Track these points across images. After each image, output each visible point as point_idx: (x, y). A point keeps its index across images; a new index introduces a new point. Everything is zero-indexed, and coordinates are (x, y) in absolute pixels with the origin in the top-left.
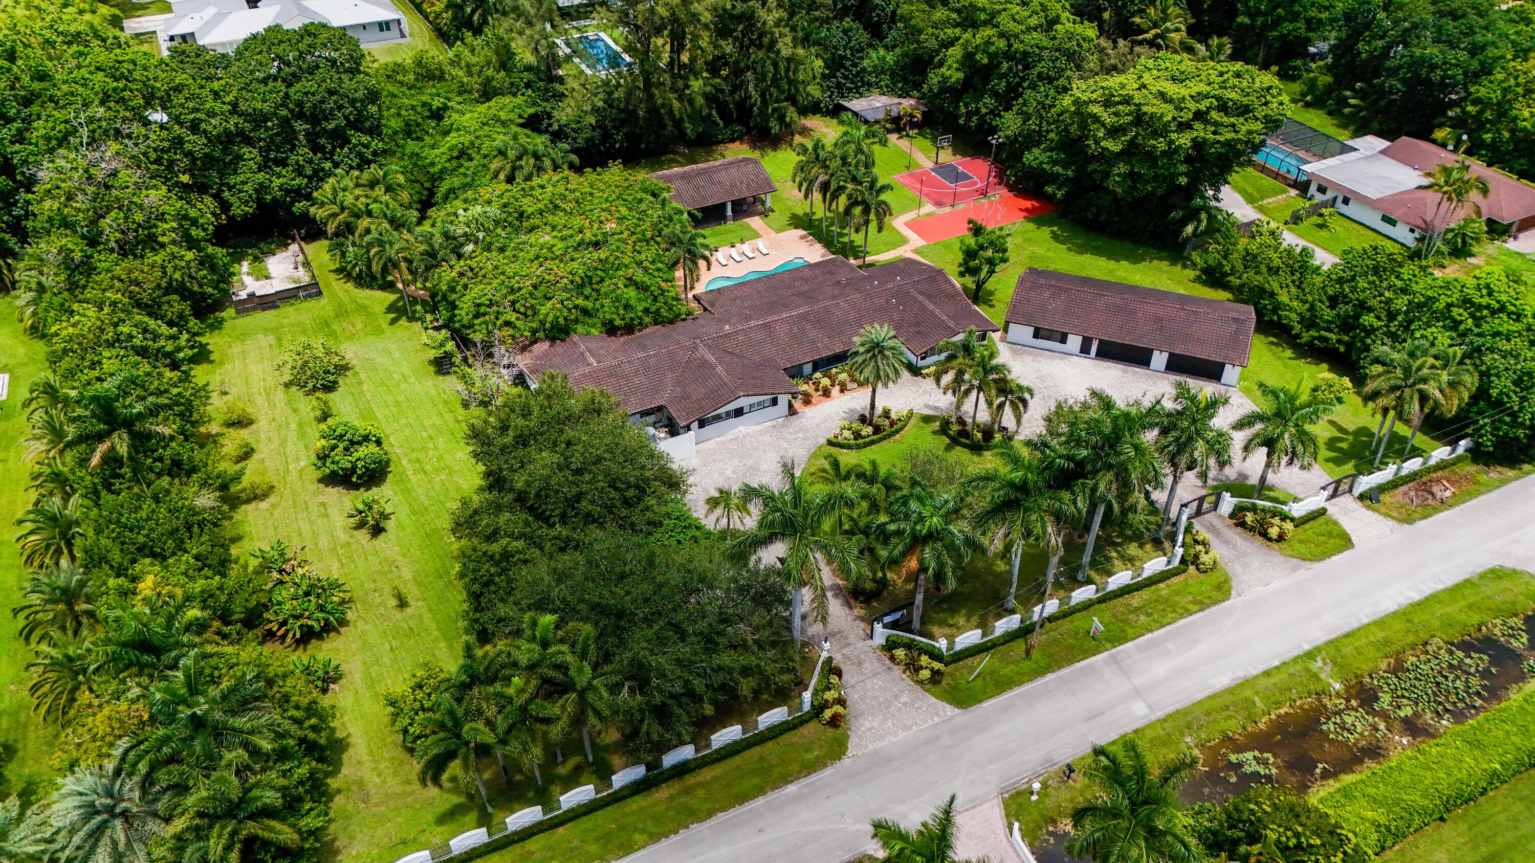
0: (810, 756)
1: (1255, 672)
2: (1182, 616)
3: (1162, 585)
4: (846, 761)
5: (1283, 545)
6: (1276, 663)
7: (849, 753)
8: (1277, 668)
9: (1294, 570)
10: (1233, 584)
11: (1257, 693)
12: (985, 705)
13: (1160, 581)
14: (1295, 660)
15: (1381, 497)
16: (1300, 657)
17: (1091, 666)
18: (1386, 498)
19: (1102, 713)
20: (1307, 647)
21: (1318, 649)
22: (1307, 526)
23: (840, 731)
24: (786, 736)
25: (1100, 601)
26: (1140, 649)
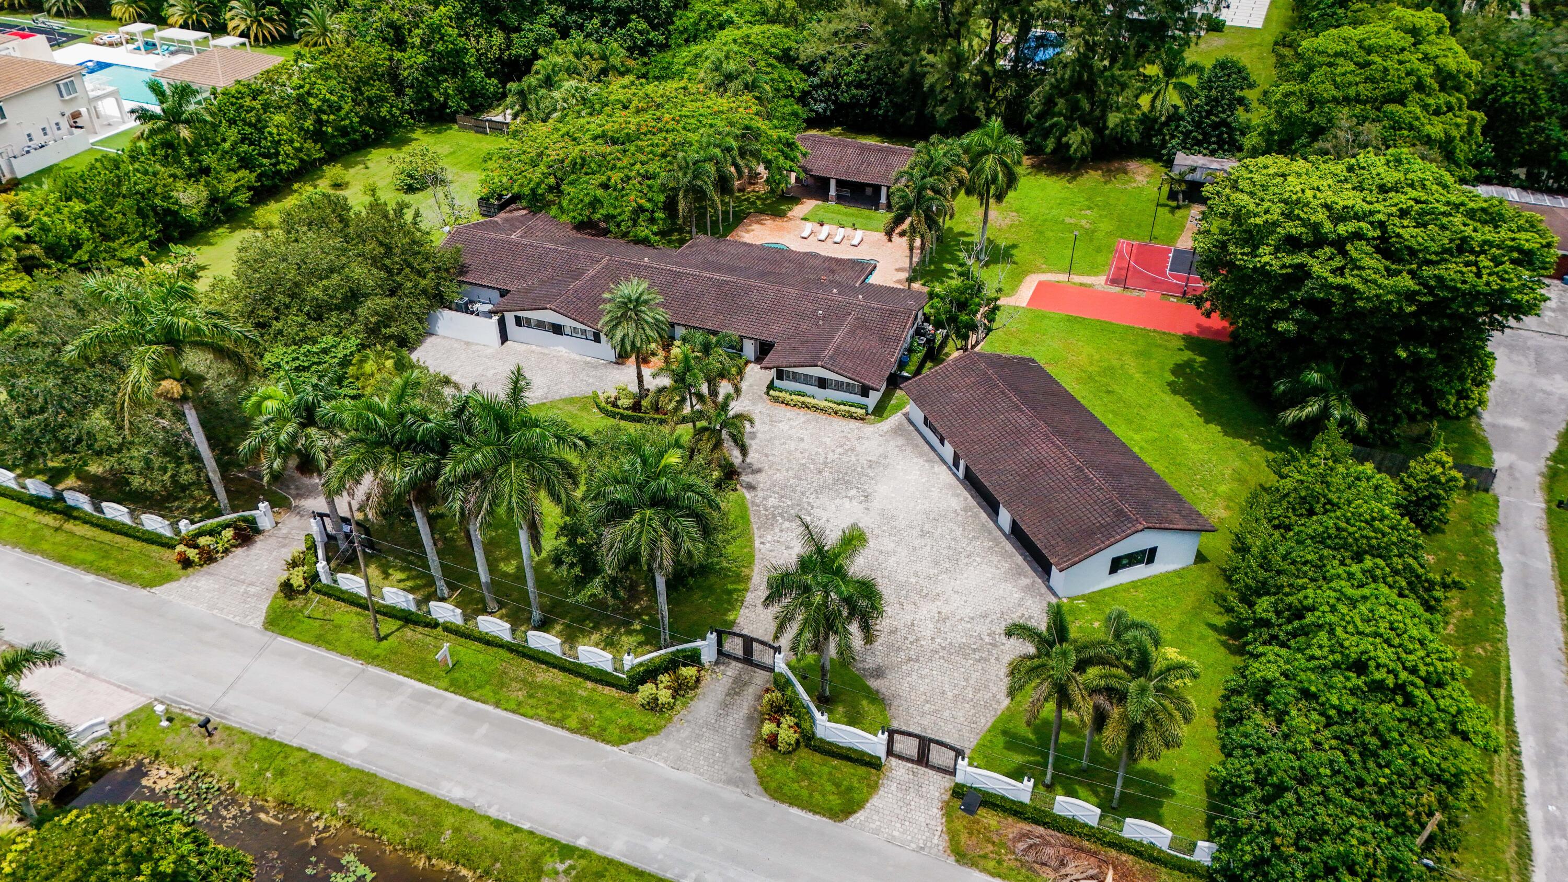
0: (137, 570)
1: (493, 813)
2: (548, 720)
3: (589, 685)
4: (145, 592)
5: (770, 757)
6: (526, 826)
7: (153, 590)
8: (517, 830)
9: (730, 781)
10: (649, 740)
11: (457, 830)
12: (281, 639)
13: (588, 678)
14: (543, 840)
15: (982, 812)
16: (556, 843)
17: (401, 684)
18: (988, 818)
19: (327, 720)
20: (582, 843)
21: (585, 854)
22: (835, 762)
23: (181, 572)
24: (154, 547)
25: (509, 648)
26: (459, 710)
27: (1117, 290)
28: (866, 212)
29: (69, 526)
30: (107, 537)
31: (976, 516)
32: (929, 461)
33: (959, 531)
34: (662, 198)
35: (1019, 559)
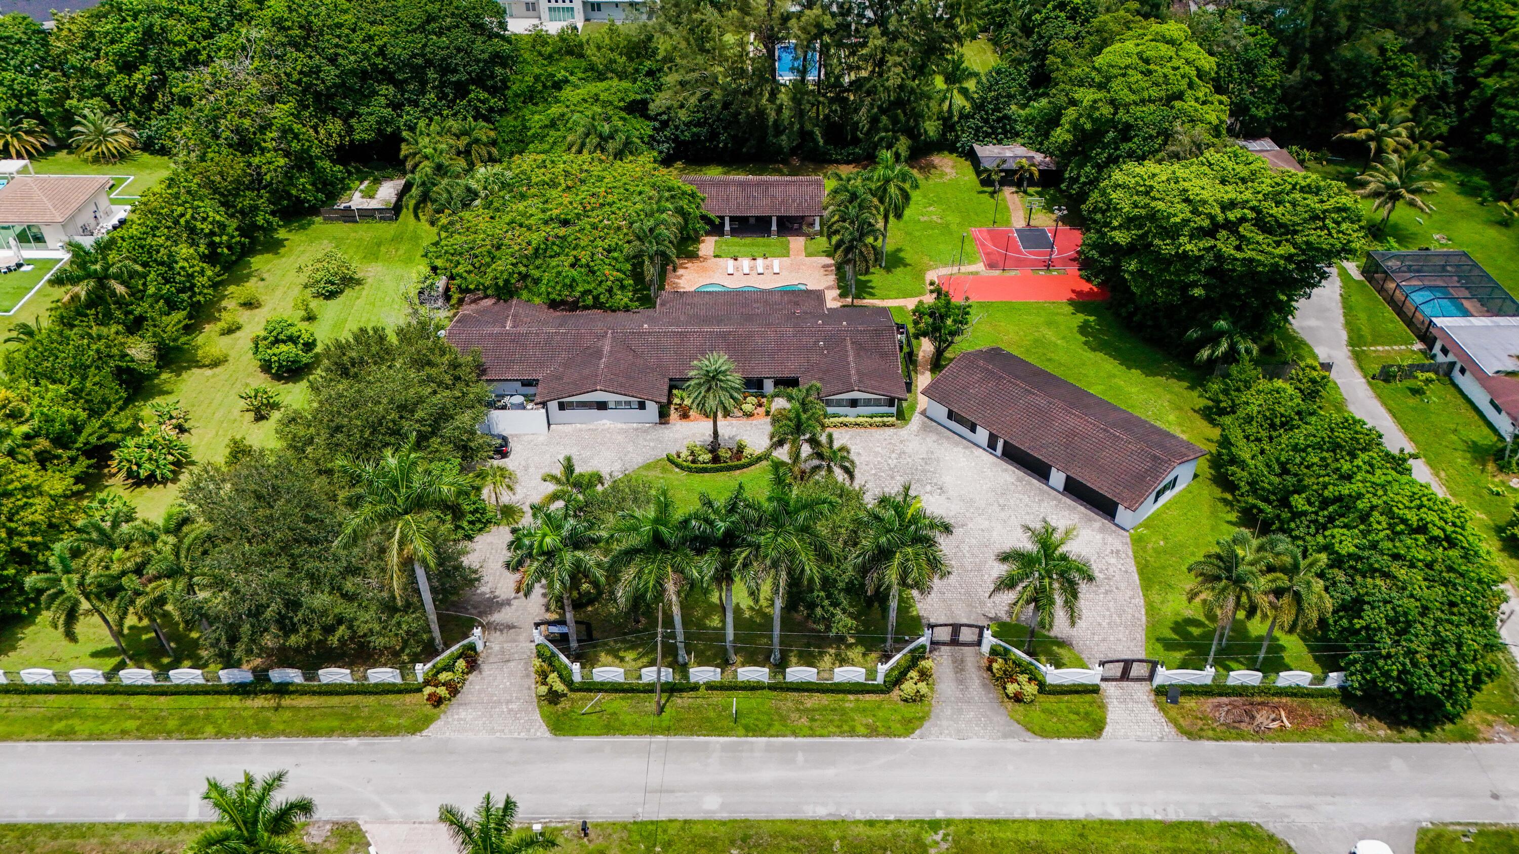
0: (393, 721)
1: (859, 816)
2: (842, 734)
3: (850, 697)
4: (417, 738)
5: (1020, 708)
6: (891, 817)
7: (425, 733)
8: (888, 822)
9: (1005, 736)
10: (927, 724)
11: (842, 838)
12: (575, 739)
13: (850, 692)
14: (912, 823)
15: (1182, 700)
16: (922, 822)
17: (707, 743)
18: (1189, 703)
19: (672, 791)
20: (939, 815)
21: (949, 823)
22: (1066, 698)
23: (436, 711)
24: (390, 697)
25: (772, 688)
26: (768, 748)
27: (997, 273)
28: (760, 240)
29: (287, 701)
30: (335, 700)
31: (1029, 483)
32: (966, 448)
33: (1026, 499)
34: (629, 266)
35: (1082, 509)
